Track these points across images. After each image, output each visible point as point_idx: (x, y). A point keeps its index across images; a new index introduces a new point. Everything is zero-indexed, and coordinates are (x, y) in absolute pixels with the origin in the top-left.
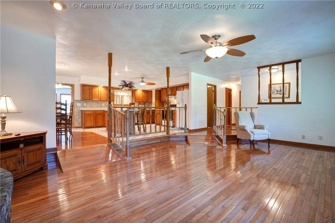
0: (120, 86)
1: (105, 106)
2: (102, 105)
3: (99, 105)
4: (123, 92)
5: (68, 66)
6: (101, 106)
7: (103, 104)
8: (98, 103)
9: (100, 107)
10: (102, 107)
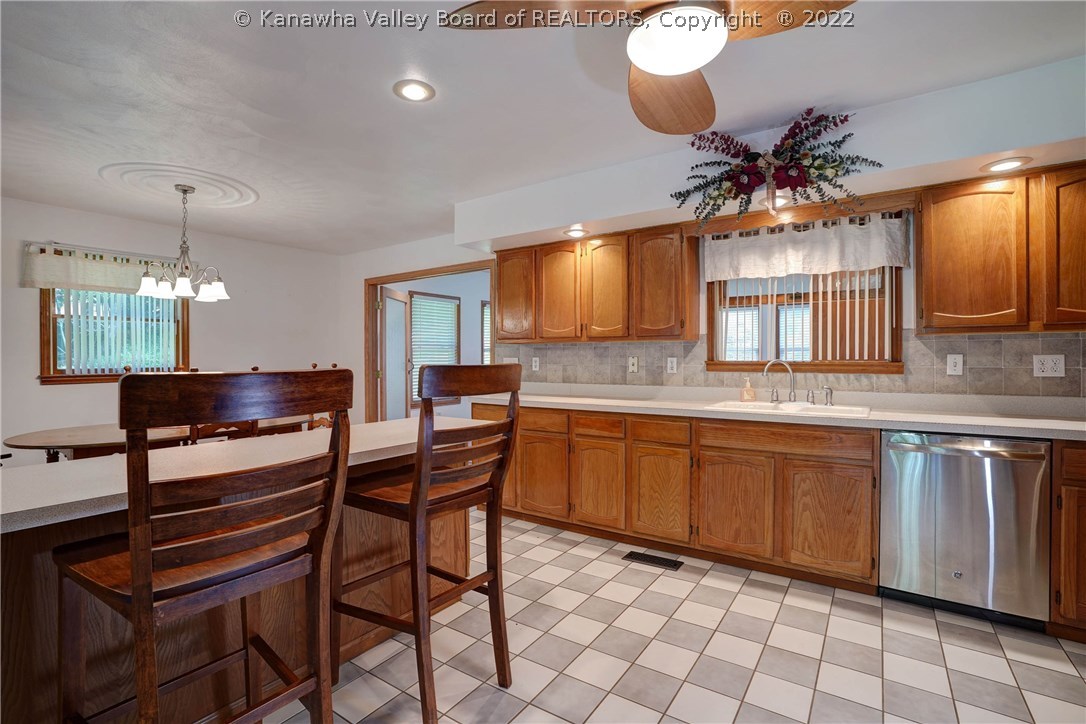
0: (683, 196)
1: (643, 373)
2: (625, 368)
3: (607, 369)
4: (795, 243)
5: (253, 198)
6: (618, 376)
7: (632, 364)
8: (601, 356)
9: (614, 383)
10: (624, 382)
